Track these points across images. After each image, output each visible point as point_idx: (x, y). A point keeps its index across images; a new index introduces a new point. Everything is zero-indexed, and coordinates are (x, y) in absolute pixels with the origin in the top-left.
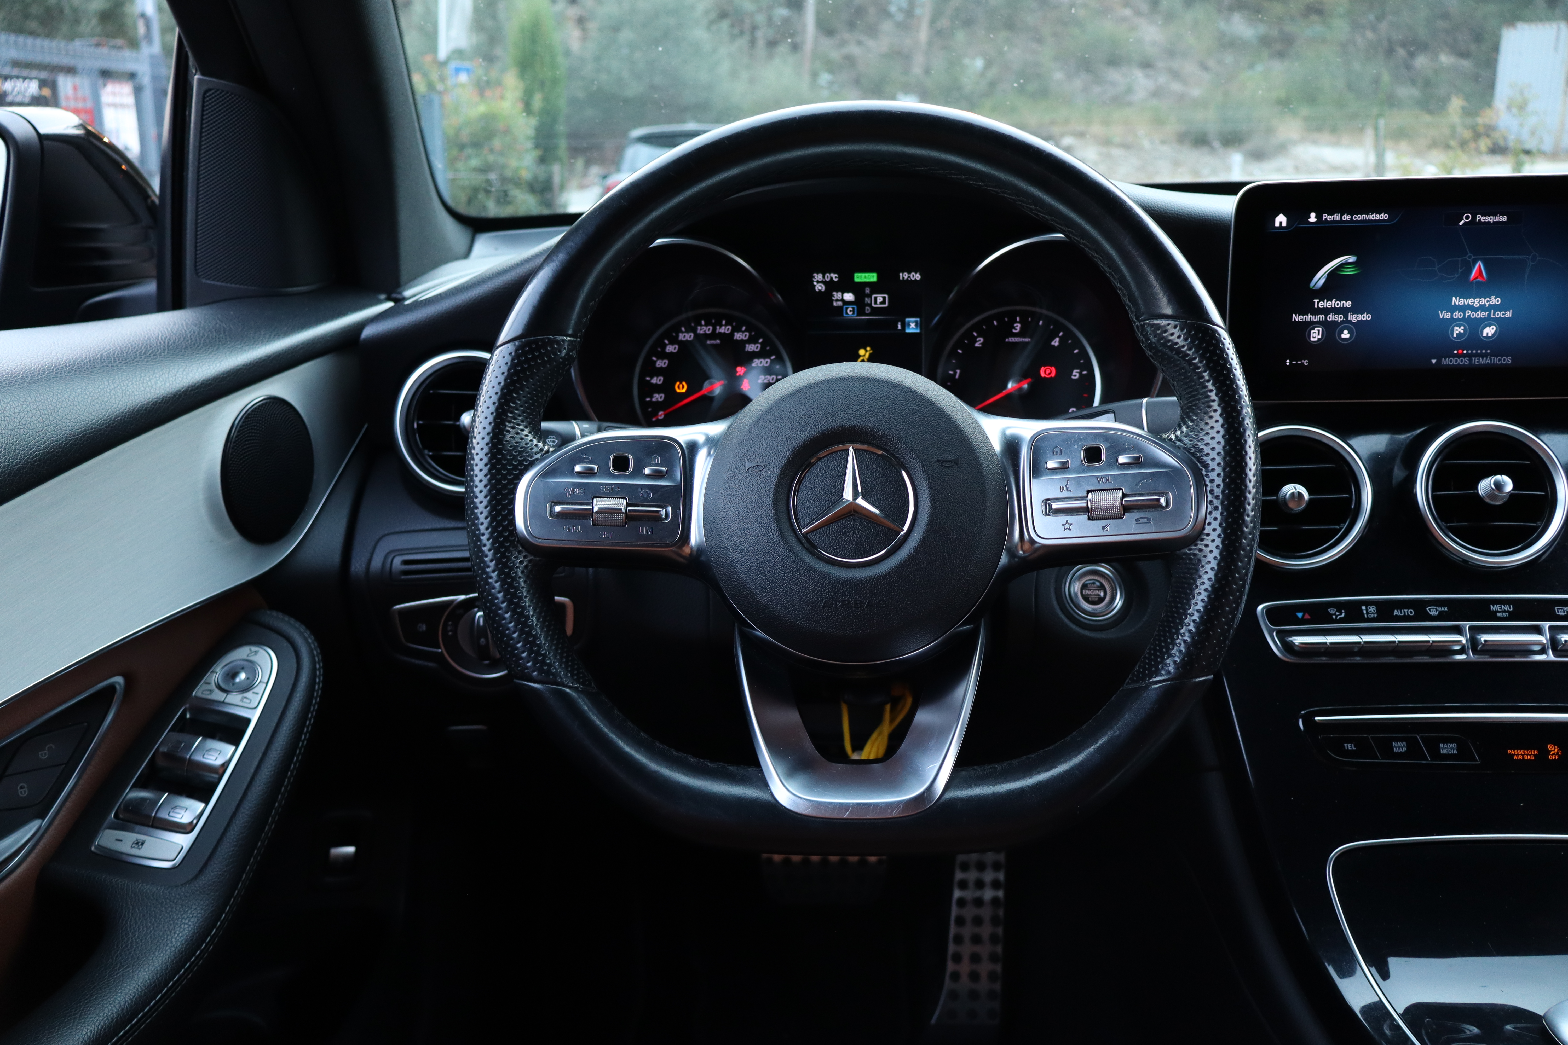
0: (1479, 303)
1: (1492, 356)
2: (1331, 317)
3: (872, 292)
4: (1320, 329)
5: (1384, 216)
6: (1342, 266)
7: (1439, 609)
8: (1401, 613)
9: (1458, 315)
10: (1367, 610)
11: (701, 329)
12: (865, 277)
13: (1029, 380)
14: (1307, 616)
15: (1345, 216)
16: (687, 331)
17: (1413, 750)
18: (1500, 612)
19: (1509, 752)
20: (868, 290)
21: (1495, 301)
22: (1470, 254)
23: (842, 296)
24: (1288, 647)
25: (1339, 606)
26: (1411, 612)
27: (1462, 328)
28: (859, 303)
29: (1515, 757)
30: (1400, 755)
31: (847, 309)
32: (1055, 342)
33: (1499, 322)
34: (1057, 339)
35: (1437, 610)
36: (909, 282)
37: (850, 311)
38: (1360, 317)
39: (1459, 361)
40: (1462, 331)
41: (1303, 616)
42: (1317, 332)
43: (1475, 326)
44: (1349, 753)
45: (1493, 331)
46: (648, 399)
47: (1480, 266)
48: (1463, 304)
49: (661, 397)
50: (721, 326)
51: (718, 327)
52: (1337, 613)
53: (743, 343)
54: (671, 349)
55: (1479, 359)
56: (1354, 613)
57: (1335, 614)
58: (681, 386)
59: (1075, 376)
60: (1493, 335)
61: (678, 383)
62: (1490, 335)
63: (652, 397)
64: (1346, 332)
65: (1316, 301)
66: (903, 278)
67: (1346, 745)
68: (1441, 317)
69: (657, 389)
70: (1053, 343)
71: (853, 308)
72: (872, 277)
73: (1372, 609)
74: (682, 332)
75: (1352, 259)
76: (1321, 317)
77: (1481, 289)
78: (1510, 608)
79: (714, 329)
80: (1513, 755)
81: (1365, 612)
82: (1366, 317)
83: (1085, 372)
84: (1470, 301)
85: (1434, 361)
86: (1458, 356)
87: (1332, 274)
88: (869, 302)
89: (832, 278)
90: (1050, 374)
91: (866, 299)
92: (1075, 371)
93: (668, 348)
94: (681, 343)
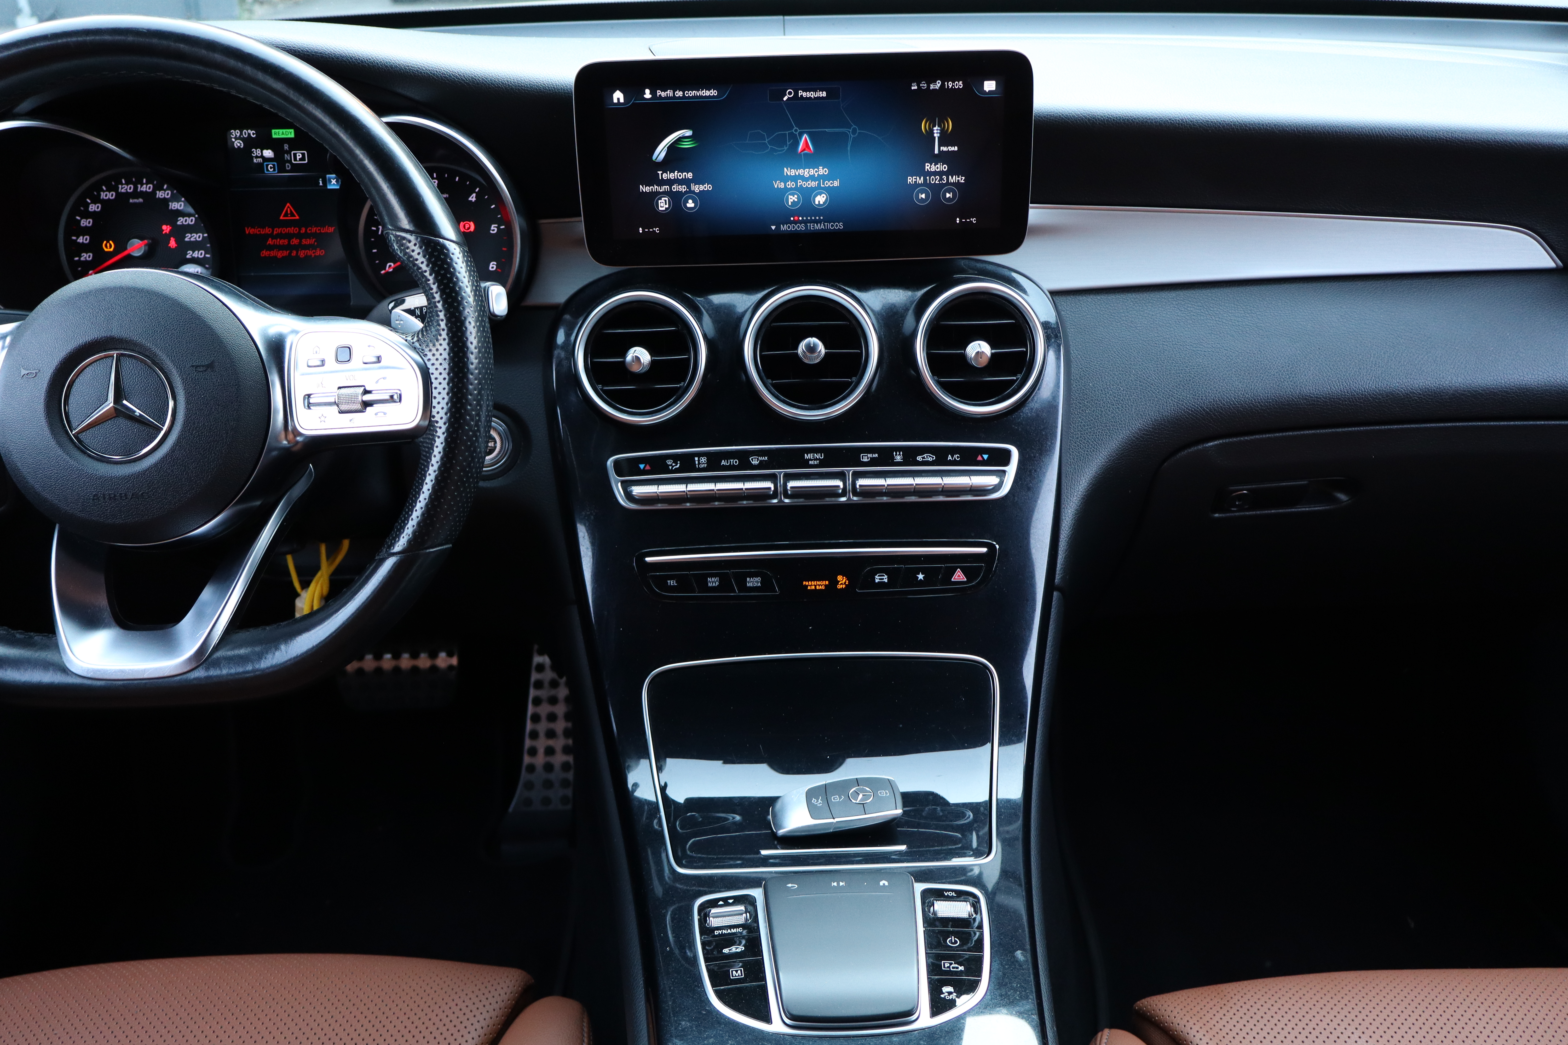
0: (808, 173)
1: (825, 222)
2: (676, 188)
3: (291, 149)
4: (667, 199)
5: (713, 93)
6: (680, 140)
7: (761, 458)
8: (728, 463)
9: (790, 184)
10: (699, 461)
11: (122, 188)
12: (283, 134)
14: (648, 468)
15: (678, 92)
16: (109, 190)
17: (725, 585)
18: (812, 460)
19: (804, 583)
20: (286, 147)
21: (822, 171)
22: (795, 128)
23: (262, 153)
24: (629, 496)
25: (675, 458)
26: (736, 462)
27: (796, 196)
28: (279, 159)
29: (809, 588)
30: (713, 589)
31: (267, 165)
32: (472, 198)
33: (829, 190)
34: (474, 195)
35: (758, 459)
37: (271, 168)
38: (702, 188)
39: (796, 227)
40: (796, 200)
41: (645, 467)
42: (664, 201)
43: (807, 195)
44: (672, 589)
45: (824, 199)
46: (77, 259)
47: (806, 138)
48: (794, 174)
49: (89, 257)
50: (142, 185)
51: (139, 186)
52: (673, 464)
53: (165, 201)
54: (93, 208)
55: (814, 225)
56: (687, 463)
57: (671, 465)
58: (108, 245)
59: (493, 230)
60: (824, 203)
61: (105, 242)
62: (821, 203)
63: (80, 257)
64: (690, 201)
65: (660, 172)
67: (669, 581)
68: (776, 187)
69: (84, 248)
70: (470, 199)
71: (274, 165)
72: (290, 133)
73: (703, 460)
74: (104, 191)
75: (688, 133)
76: (666, 188)
77: (810, 160)
78: (821, 456)
79: (136, 188)
80: (807, 586)
81: (697, 462)
82: (707, 187)
83: (502, 227)
84: (801, 171)
85: (773, 227)
86: (795, 222)
87: (672, 148)
88: (289, 159)
89: (249, 134)
90: (469, 228)
91: (286, 155)
92: (493, 226)
93: (90, 207)
94: (103, 202)
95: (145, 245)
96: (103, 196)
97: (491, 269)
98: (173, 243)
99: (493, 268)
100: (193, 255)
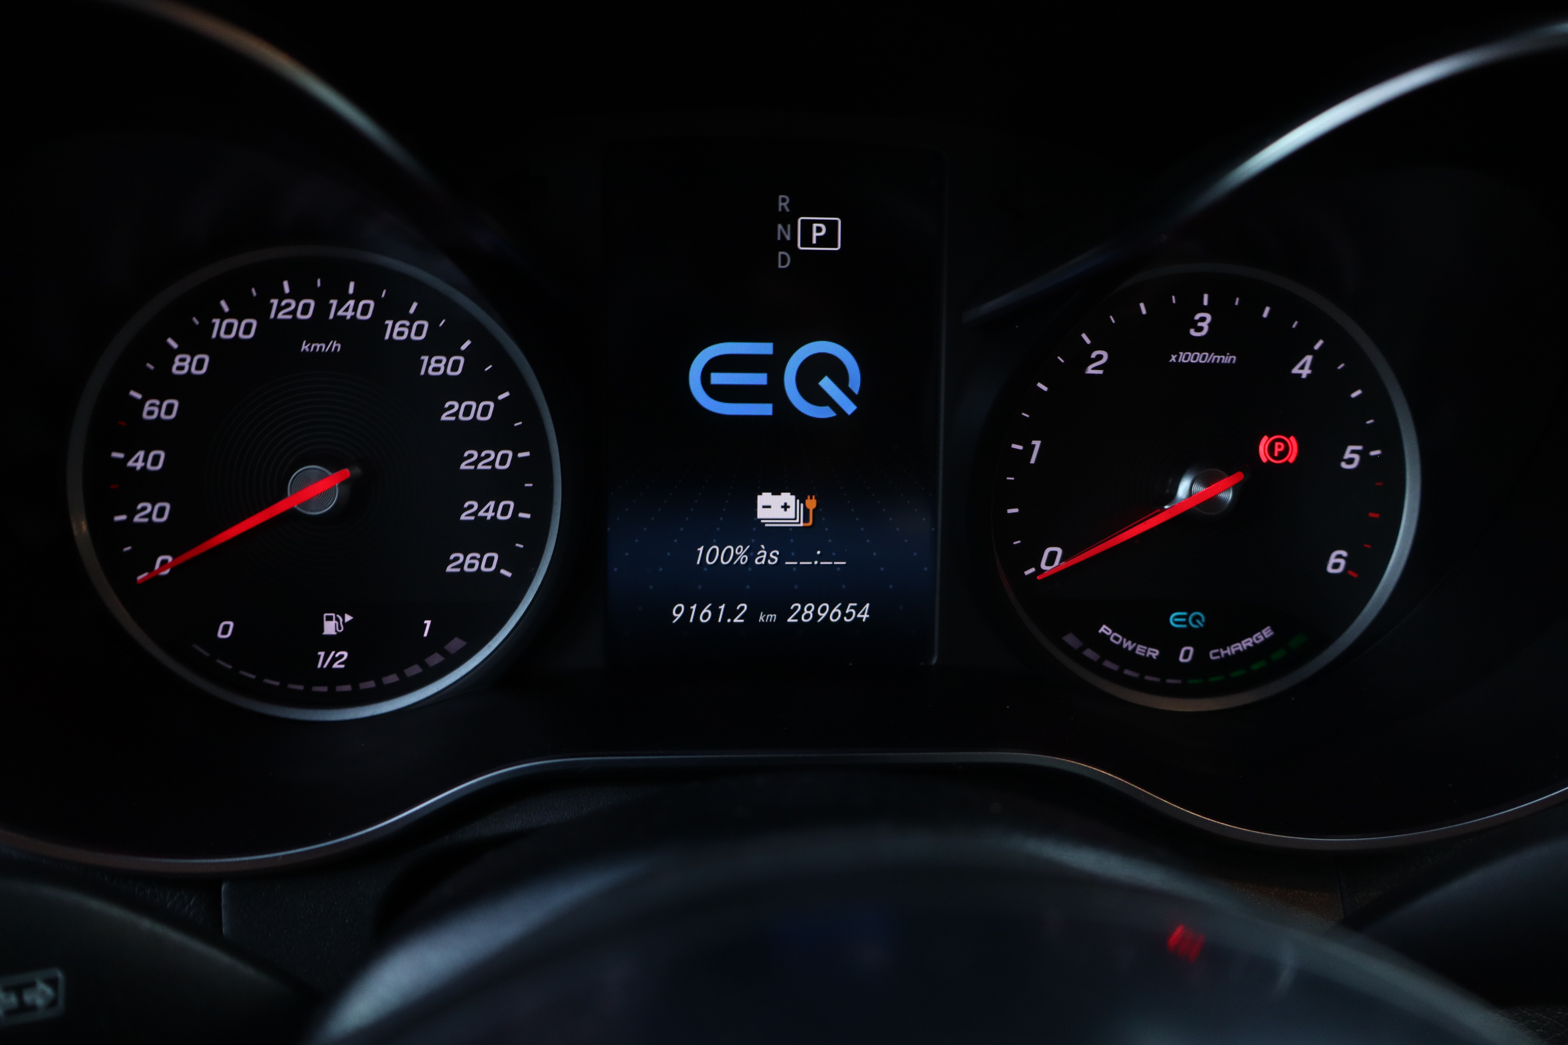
3: (797, 209)
11: (279, 308)
13: (1238, 477)
16: (238, 313)
20: (784, 203)
32: (1302, 368)
34: (1308, 359)
46: (120, 518)
49: (161, 512)
50: (343, 299)
51: (334, 303)
53: (411, 351)
54: (185, 365)
59: (1350, 461)
63: (133, 512)
69: (148, 486)
70: (1295, 370)
74: (223, 316)
79: (322, 309)
83: (1374, 453)
88: (788, 238)
90: (1283, 454)
91: (780, 227)
92: (1350, 448)
93: (177, 363)
94: (218, 348)
95: (344, 484)
96: (219, 329)
97: (1330, 570)
99: (1336, 566)
100: (481, 514)
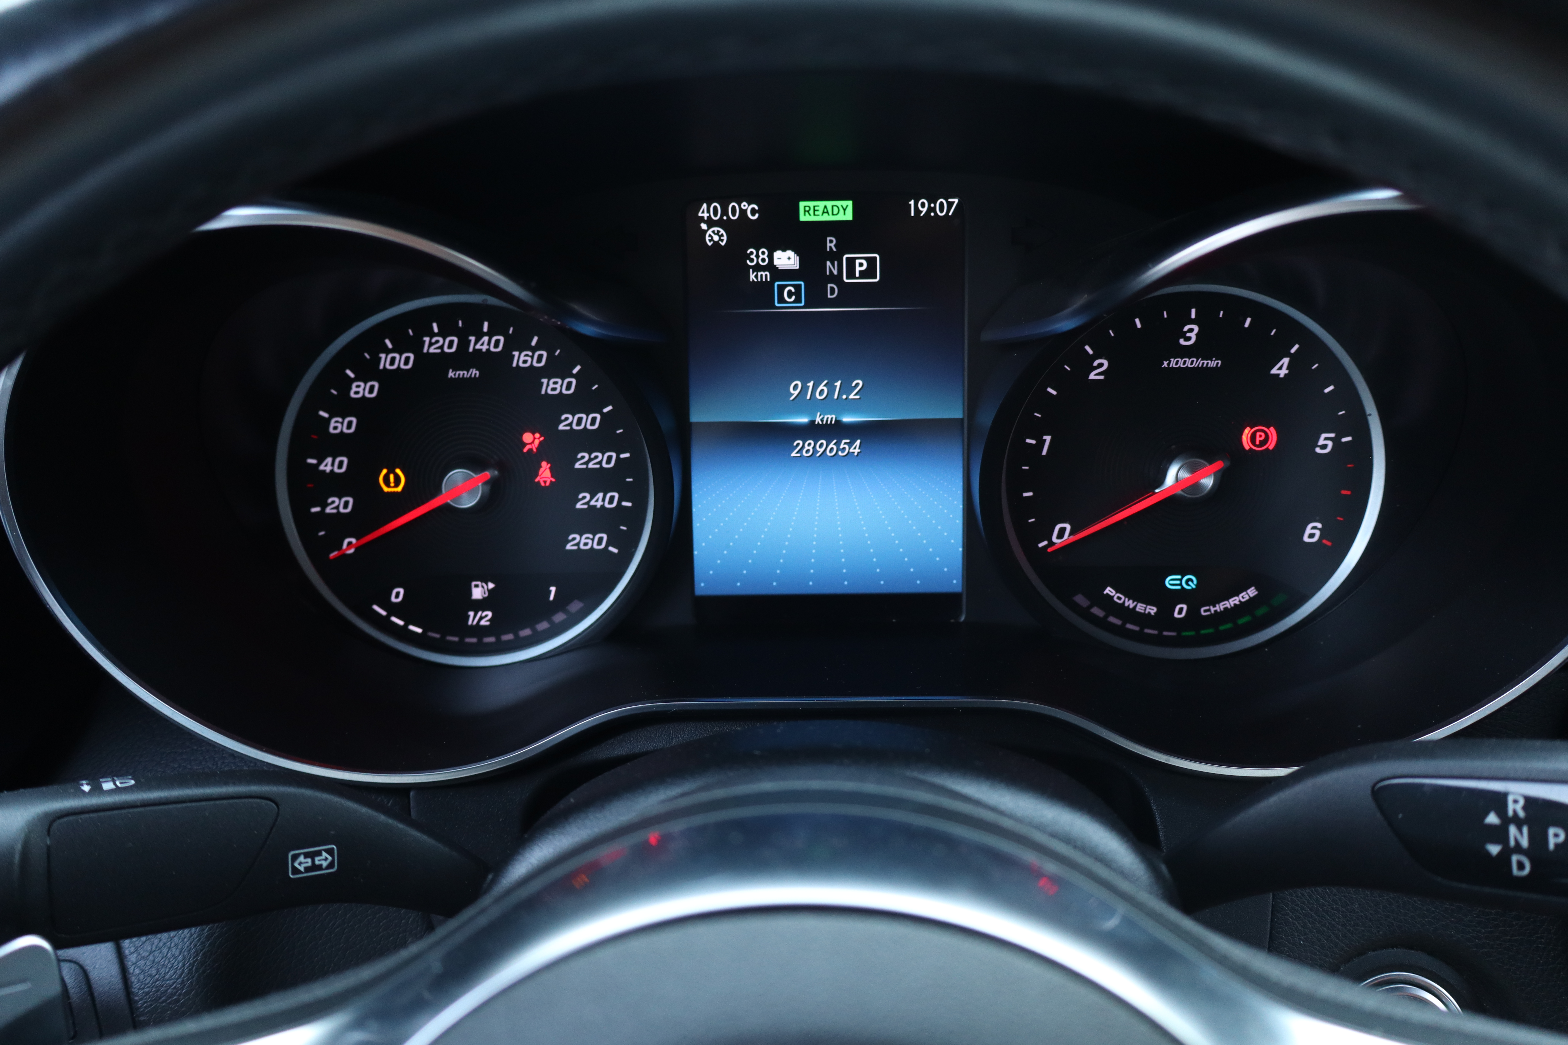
3: (843, 248)
11: (431, 344)
12: (825, 211)
13: (1219, 465)
16: (399, 349)
20: (831, 244)
23: (771, 257)
28: (812, 273)
31: (781, 288)
32: (1280, 368)
34: (1286, 361)
36: (930, 220)
37: (790, 294)
46: (316, 510)
49: (346, 505)
50: (479, 336)
51: (472, 339)
53: (534, 375)
54: (360, 390)
58: (392, 477)
59: (1324, 447)
61: (385, 471)
63: (324, 505)
66: (917, 211)
69: (336, 484)
70: (1274, 371)
71: (798, 287)
72: (842, 210)
74: (387, 351)
79: (464, 344)
83: (1344, 440)
88: (835, 272)
89: (743, 212)
90: (1263, 443)
91: (828, 263)
92: (1324, 436)
93: (354, 389)
94: (385, 377)
95: (485, 483)
96: (385, 362)
97: (1306, 539)
98: (545, 474)
99: (1312, 536)
100: (593, 503)
